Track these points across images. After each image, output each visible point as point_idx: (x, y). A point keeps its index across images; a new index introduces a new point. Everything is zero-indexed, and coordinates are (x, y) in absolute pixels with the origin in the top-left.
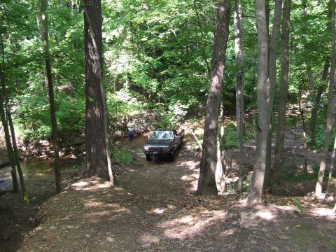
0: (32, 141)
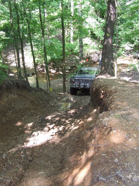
0: (39, 64)
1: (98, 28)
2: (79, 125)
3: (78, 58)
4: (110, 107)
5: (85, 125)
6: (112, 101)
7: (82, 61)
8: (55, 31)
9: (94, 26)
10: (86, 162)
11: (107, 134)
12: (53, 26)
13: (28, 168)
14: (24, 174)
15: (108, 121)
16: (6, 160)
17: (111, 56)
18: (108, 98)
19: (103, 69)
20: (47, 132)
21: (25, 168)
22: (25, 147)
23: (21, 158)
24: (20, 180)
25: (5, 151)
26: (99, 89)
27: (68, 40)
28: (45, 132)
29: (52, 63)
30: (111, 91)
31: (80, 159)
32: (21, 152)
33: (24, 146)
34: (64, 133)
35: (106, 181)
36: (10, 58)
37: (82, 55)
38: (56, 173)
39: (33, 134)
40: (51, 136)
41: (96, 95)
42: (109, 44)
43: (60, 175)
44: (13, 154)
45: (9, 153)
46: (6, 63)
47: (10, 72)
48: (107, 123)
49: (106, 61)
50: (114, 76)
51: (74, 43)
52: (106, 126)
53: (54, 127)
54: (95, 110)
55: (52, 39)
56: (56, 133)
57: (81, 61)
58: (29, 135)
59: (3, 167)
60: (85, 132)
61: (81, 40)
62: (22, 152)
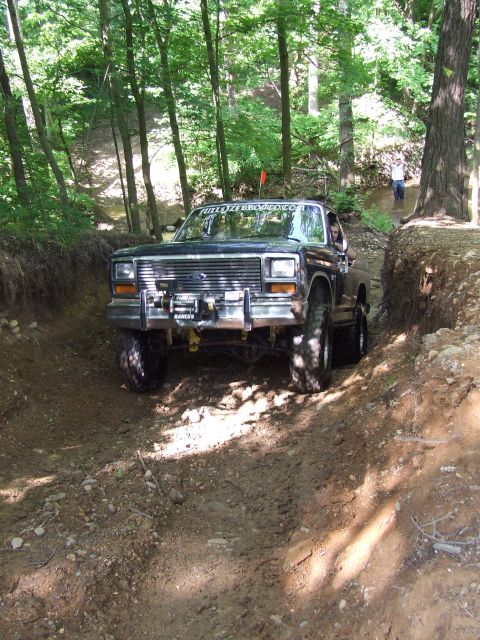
0: (200, 190)
1: (408, 59)
2: (344, 388)
3: (336, 169)
4: (464, 314)
5: (365, 388)
6: (468, 296)
7: (350, 176)
8: (256, 73)
9: (392, 53)
10: (376, 508)
11: (456, 402)
12: (247, 55)
13: (170, 526)
14: (157, 543)
15: (460, 358)
16: (96, 496)
17: (457, 150)
18: (453, 288)
19: (429, 194)
20: (232, 411)
21: (160, 525)
22: (158, 459)
23: (144, 492)
24: (143, 562)
25: (88, 469)
26: (415, 264)
27: (301, 104)
28: (224, 412)
29: (243, 187)
30: (463, 265)
31: (353, 496)
32: (144, 472)
33: (153, 455)
34: (293, 415)
35: (462, 553)
36: (99, 169)
37: (351, 154)
38: (267, 542)
39: (184, 416)
40: (247, 423)
41: (406, 283)
42: (451, 104)
43: (280, 549)
44: (118, 479)
45: (106, 473)
46: (88, 186)
47: (101, 216)
48: (456, 363)
49: (439, 168)
50: (469, 220)
51: (319, 114)
52: (452, 375)
53: (256, 396)
54: (402, 338)
55: (243, 104)
56: (263, 414)
57: (346, 178)
58: (171, 419)
59: (87, 519)
60: (365, 409)
61: (346, 106)
62: (148, 473)
